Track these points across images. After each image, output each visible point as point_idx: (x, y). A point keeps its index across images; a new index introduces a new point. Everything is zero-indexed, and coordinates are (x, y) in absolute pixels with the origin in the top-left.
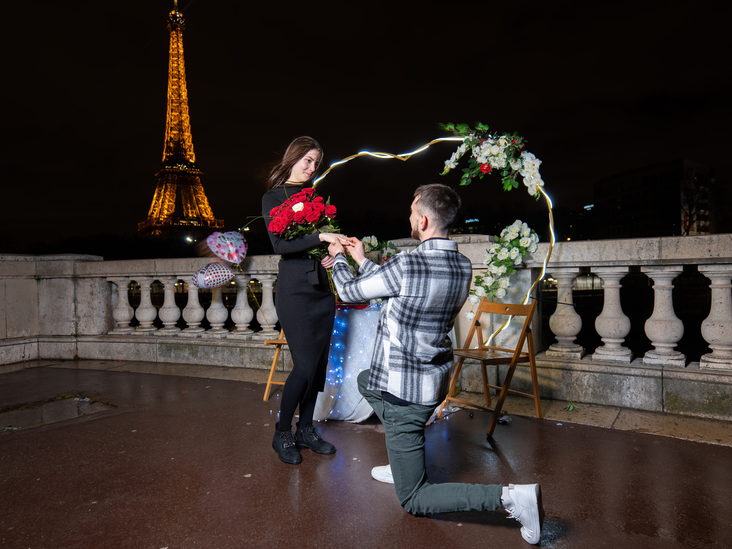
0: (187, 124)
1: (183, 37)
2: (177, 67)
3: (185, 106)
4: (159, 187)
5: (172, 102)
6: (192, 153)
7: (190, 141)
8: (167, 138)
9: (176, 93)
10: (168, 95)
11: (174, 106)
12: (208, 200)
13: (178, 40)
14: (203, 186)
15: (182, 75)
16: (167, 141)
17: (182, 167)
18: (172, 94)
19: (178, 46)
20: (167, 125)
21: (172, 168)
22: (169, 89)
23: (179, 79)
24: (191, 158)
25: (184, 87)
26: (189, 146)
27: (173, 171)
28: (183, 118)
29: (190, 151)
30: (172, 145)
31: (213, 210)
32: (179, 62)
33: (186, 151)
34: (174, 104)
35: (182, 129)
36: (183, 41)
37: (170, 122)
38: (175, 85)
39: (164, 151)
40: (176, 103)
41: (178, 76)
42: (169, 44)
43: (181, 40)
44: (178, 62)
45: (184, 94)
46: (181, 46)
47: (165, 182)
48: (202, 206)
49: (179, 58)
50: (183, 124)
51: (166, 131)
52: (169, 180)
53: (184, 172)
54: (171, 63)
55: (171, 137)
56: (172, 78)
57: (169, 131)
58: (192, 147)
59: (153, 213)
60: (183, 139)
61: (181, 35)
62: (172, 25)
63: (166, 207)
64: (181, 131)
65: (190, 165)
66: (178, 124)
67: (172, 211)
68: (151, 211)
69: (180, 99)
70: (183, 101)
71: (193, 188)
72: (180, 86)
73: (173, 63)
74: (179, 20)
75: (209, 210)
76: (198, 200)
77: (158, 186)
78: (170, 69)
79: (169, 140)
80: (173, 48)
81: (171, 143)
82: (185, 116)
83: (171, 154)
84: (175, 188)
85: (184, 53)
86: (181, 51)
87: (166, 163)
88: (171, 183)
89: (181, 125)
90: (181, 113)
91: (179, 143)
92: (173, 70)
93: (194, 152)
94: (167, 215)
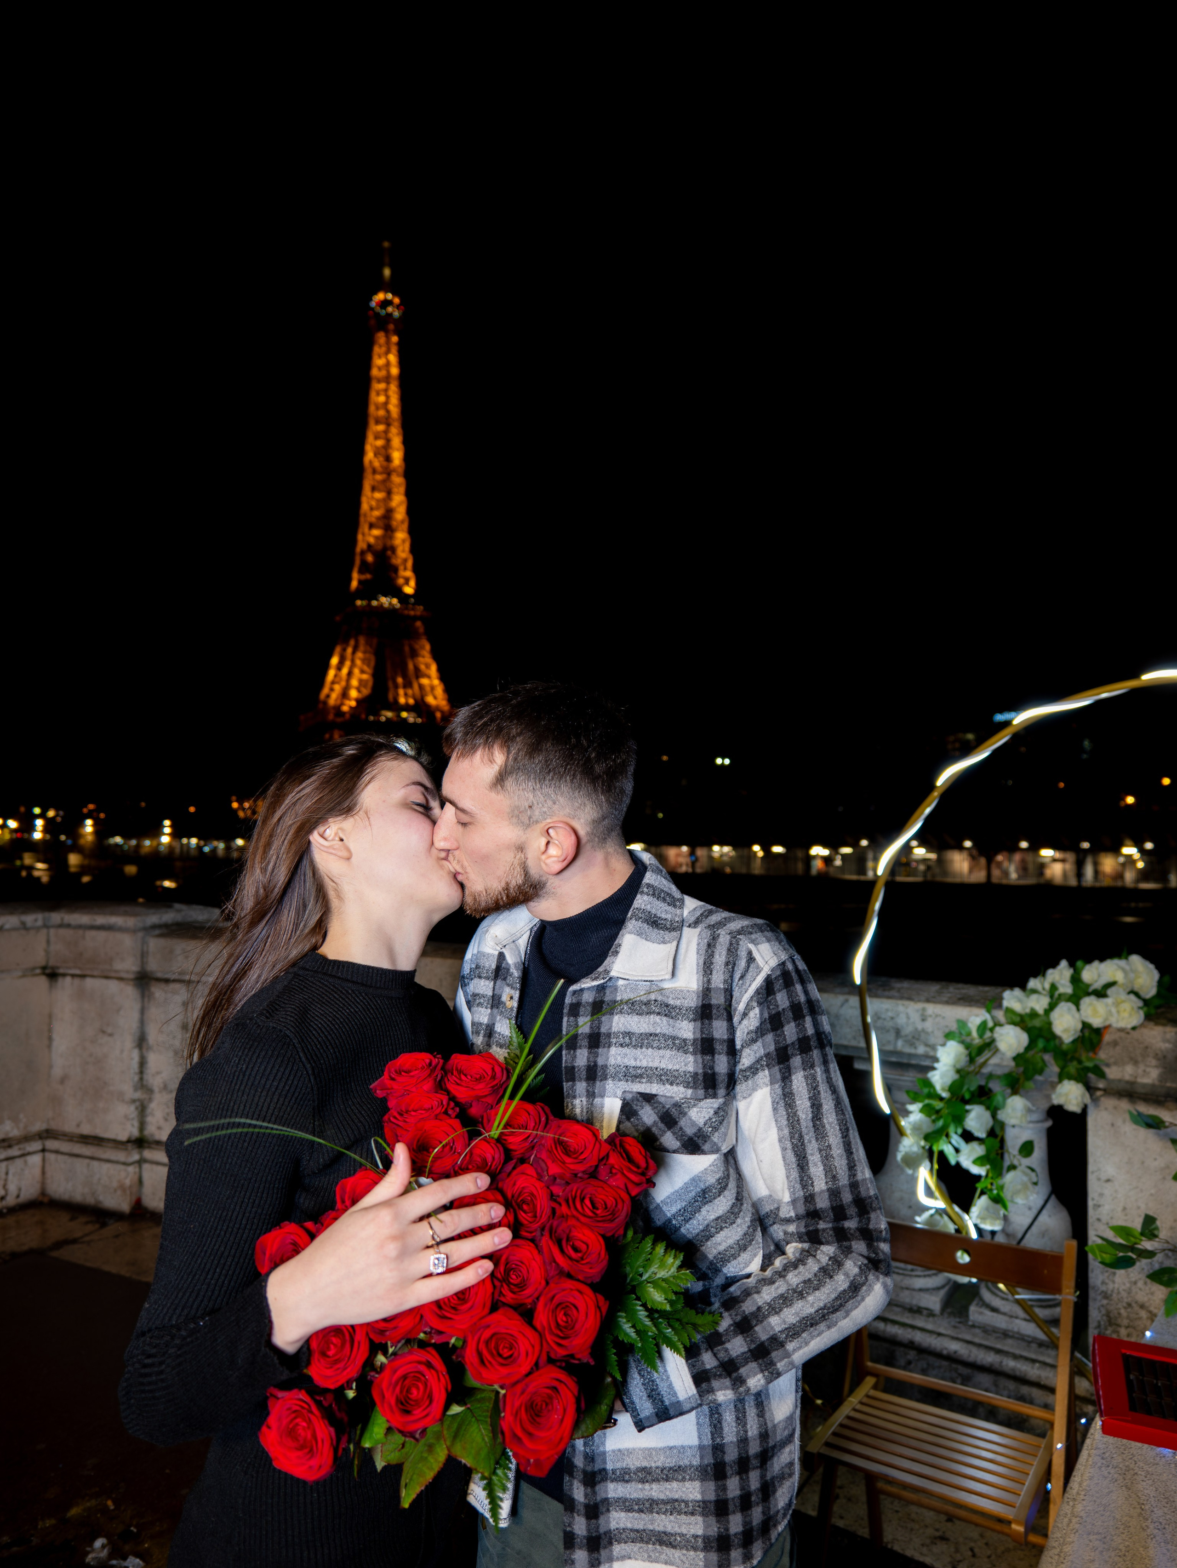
0: (400, 514)
1: (399, 344)
2: (386, 403)
3: (398, 481)
4: (344, 641)
5: (373, 473)
6: (409, 573)
7: (407, 550)
8: (361, 545)
9: (381, 454)
10: (366, 459)
11: (377, 480)
12: (439, 670)
13: (389, 350)
14: (428, 641)
15: (395, 417)
16: (362, 550)
17: (387, 602)
18: (374, 456)
19: (388, 361)
20: (362, 519)
21: (369, 604)
22: (368, 447)
23: (389, 425)
24: (406, 585)
25: (397, 441)
27: (371, 610)
28: (394, 504)
29: (405, 569)
30: (370, 558)
31: (447, 690)
32: (390, 393)
33: (396, 571)
34: (378, 477)
35: (392, 526)
36: (398, 352)
37: (368, 513)
38: (380, 438)
39: (356, 570)
40: (380, 473)
41: (387, 419)
42: (371, 358)
43: (394, 349)
45: (397, 456)
46: (394, 359)
47: (354, 633)
48: (425, 681)
49: (389, 384)
50: (394, 514)
51: (361, 531)
52: (362, 628)
53: (392, 612)
54: (373, 395)
55: (368, 543)
56: (376, 424)
57: (366, 531)
58: (410, 562)
59: (328, 696)
60: (393, 546)
61: (396, 339)
63: (354, 682)
64: (389, 529)
65: (404, 598)
66: (384, 517)
67: (366, 692)
68: (326, 691)
69: (388, 466)
70: (394, 470)
71: (409, 645)
72: (389, 441)
73: (377, 395)
74: (393, 310)
75: (439, 690)
76: (417, 670)
77: (340, 641)
78: (372, 408)
79: (365, 548)
80: (378, 366)
81: (369, 555)
82: (399, 501)
83: (368, 576)
84: (375, 646)
85: (399, 374)
86: (395, 371)
87: (359, 594)
88: (367, 635)
89: (390, 518)
90: (389, 494)
91: (384, 555)
92: (377, 409)
93: (414, 571)
94: (357, 700)
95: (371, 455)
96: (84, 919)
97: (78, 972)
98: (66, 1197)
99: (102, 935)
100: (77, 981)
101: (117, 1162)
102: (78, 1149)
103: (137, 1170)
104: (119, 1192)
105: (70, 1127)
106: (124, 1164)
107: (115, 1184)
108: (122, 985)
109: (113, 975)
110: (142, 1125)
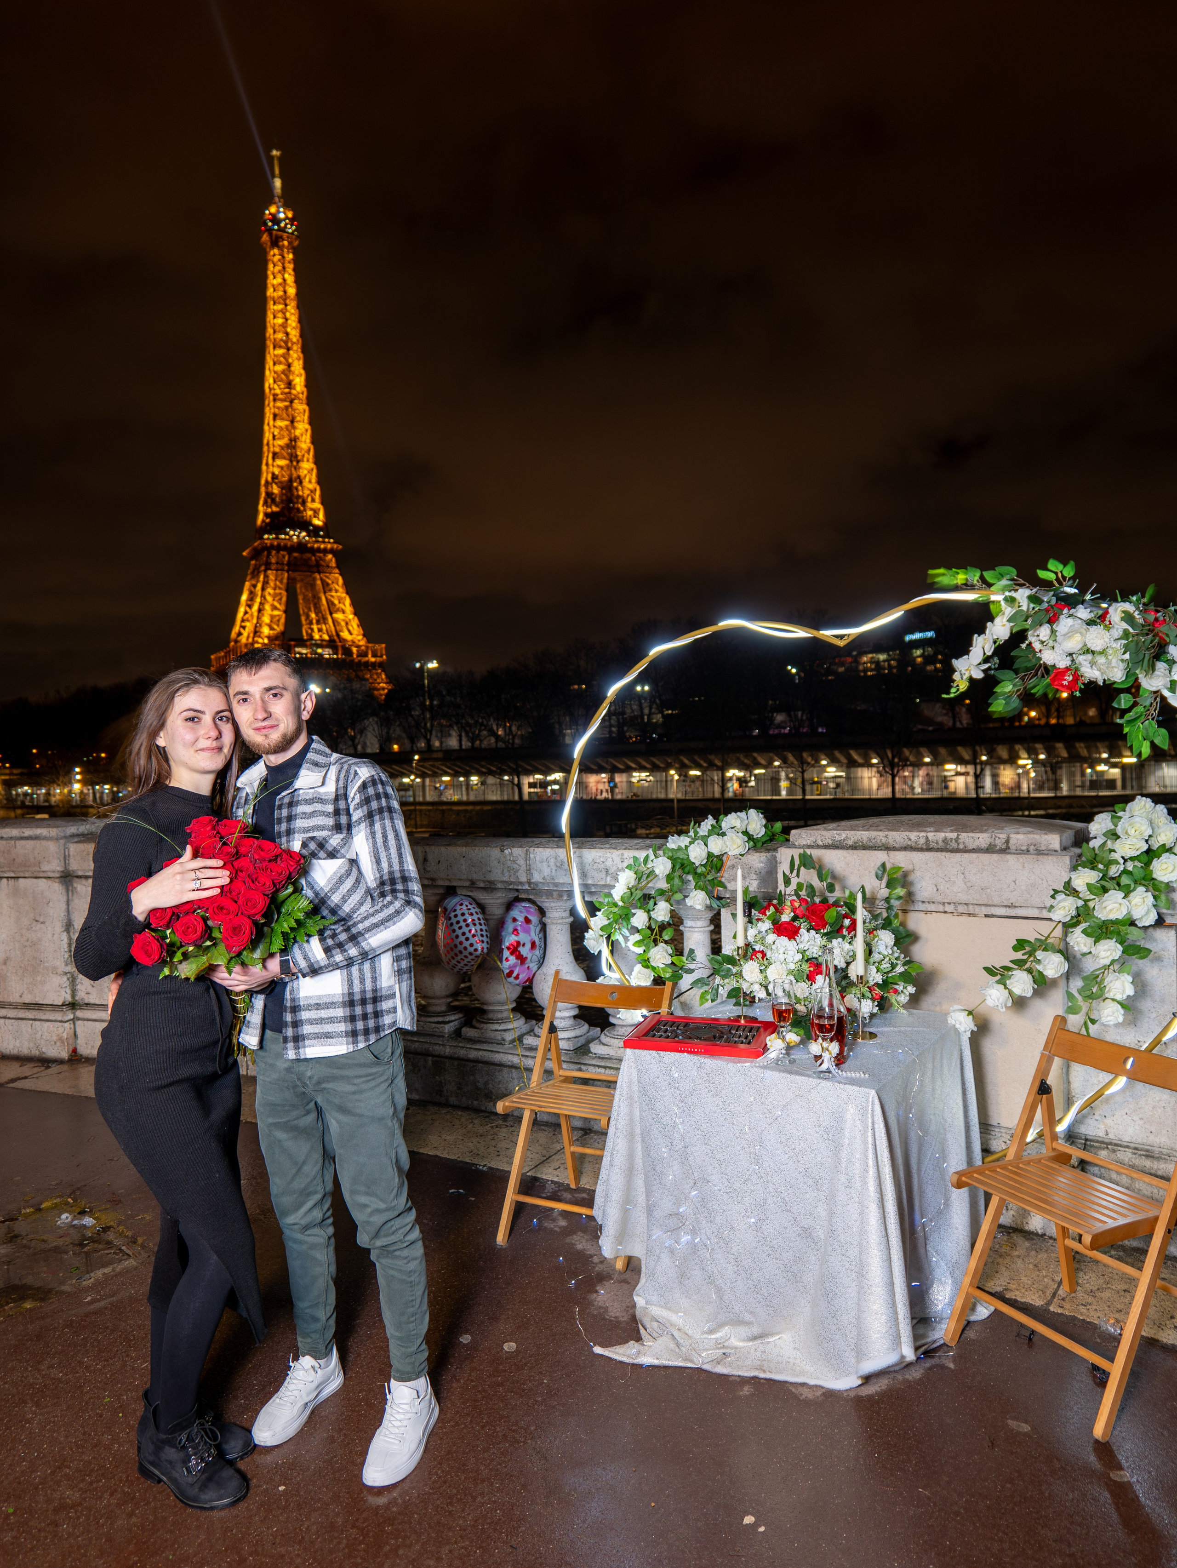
0: (305, 443)
1: (295, 261)
2: (284, 325)
3: (301, 408)
4: (253, 578)
5: (275, 400)
6: (317, 505)
7: (314, 481)
8: (265, 476)
9: (281, 380)
10: (267, 385)
11: (278, 408)
12: (353, 604)
13: (284, 268)
14: (341, 574)
15: (295, 340)
16: (267, 482)
17: (296, 535)
18: (275, 382)
19: (284, 280)
20: (265, 448)
21: (277, 538)
22: (267, 373)
23: (288, 349)
24: (315, 517)
25: (298, 366)
26: (312, 491)
27: (279, 545)
28: (298, 433)
29: (313, 500)
30: (276, 490)
31: (362, 624)
32: (288, 315)
33: (304, 503)
34: (280, 404)
35: (297, 456)
36: (294, 270)
37: (271, 442)
38: (280, 363)
39: (261, 502)
40: (282, 400)
41: (286, 342)
42: (266, 277)
43: (290, 267)
44: (284, 313)
45: (299, 382)
46: (290, 278)
47: (263, 568)
48: (339, 616)
49: (286, 305)
50: (299, 444)
51: (264, 462)
52: (271, 563)
53: (301, 547)
54: (270, 316)
55: (273, 474)
56: (274, 348)
57: (270, 461)
58: (318, 493)
59: (240, 634)
60: (299, 477)
61: (291, 256)
62: (270, 235)
63: (266, 619)
64: (294, 459)
65: (314, 532)
66: (288, 446)
67: (279, 628)
68: (236, 629)
69: (290, 393)
70: (296, 397)
71: (322, 580)
72: (289, 365)
73: (275, 317)
74: (286, 224)
75: (355, 623)
76: (330, 604)
77: (249, 577)
78: (270, 331)
79: (269, 479)
80: (273, 286)
81: (275, 486)
82: (303, 428)
83: (275, 509)
84: (285, 581)
85: (297, 294)
86: (292, 291)
87: (267, 528)
88: (277, 570)
89: (294, 447)
90: (292, 422)
91: (290, 487)
92: (275, 332)
93: (322, 503)
94: (268, 637)
95: (271, 381)
96: (15, 832)
97: (12, 875)
98: (15, 1052)
99: (31, 843)
100: (11, 882)
101: (55, 1021)
102: (22, 1014)
103: (72, 1026)
104: (58, 1044)
105: (14, 998)
106: (61, 1021)
107: (55, 1038)
108: (50, 882)
109: (41, 875)
110: (74, 993)
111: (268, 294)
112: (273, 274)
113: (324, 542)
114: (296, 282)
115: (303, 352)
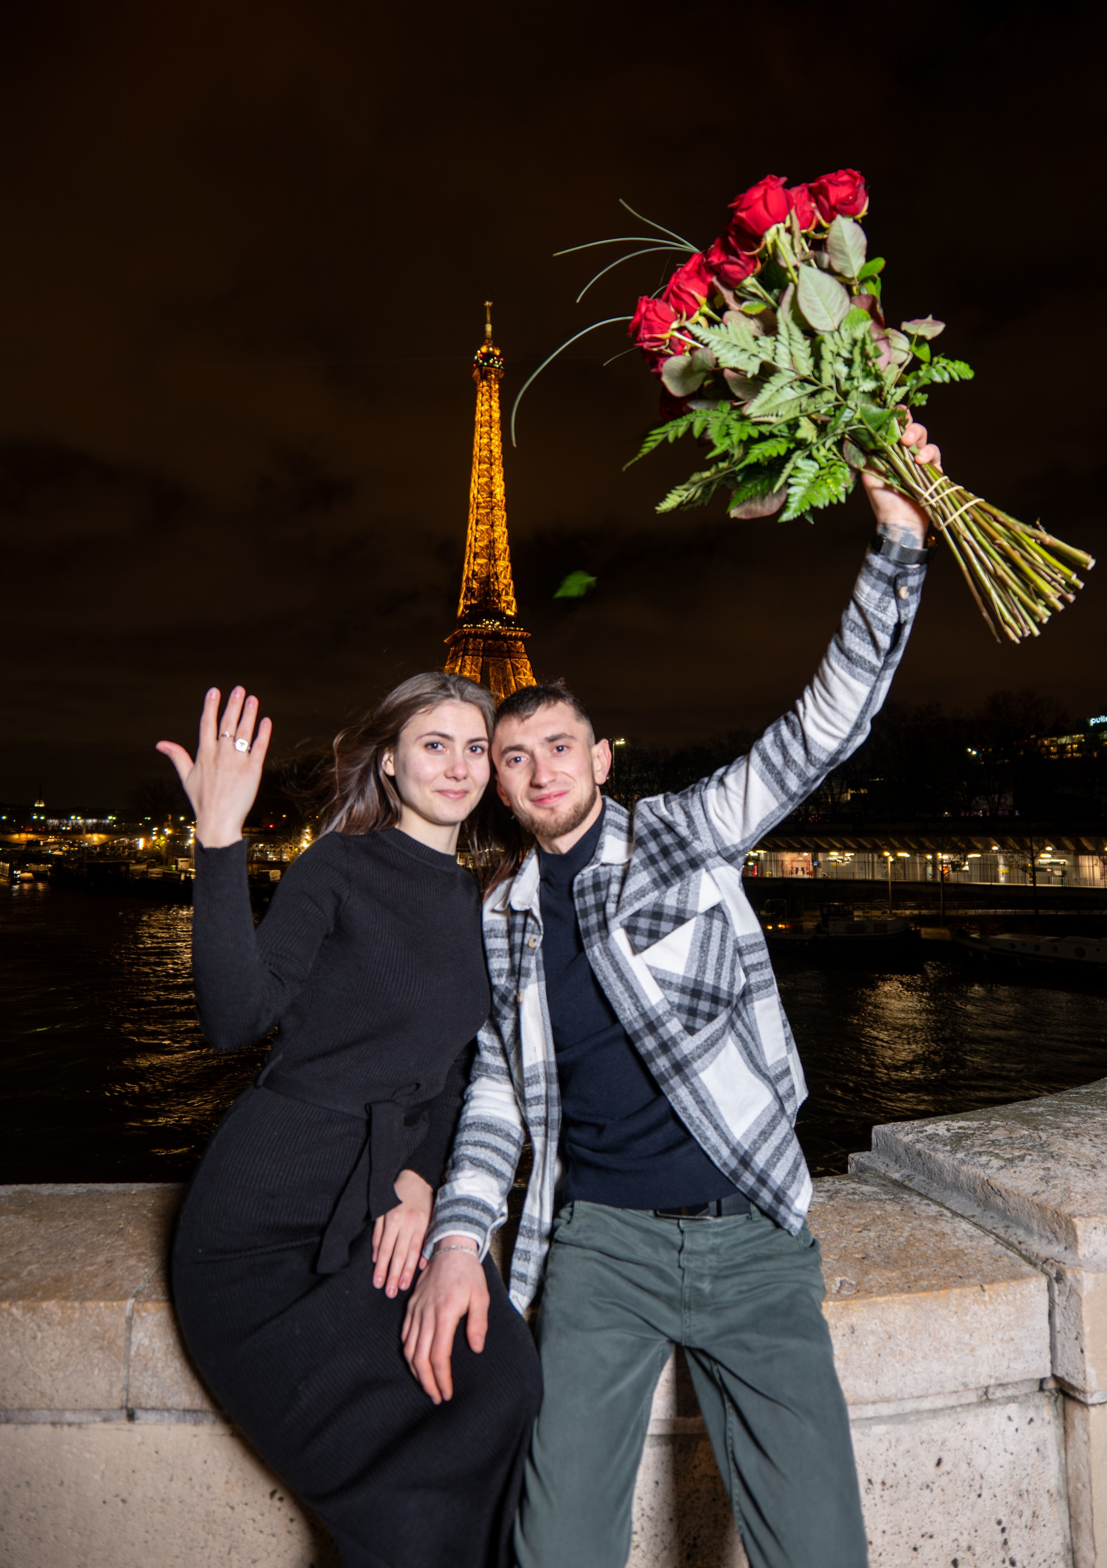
0: (502, 544)
1: (500, 390)
2: (488, 445)
3: (500, 514)
4: (451, 662)
5: (478, 508)
6: (510, 598)
7: (508, 577)
8: (467, 573)
9: (484, 491)
10: (471, 495)
11: (481, 514)
13: (491, 397)
14: (529, 659)
15: (497, 456)
16: (468, 578)
17: (491, 625)
18: (478, 492)
19: (491, 406)
20: (468, 549)
21: (474, 627)
22: (473, 484)
23: (491, 464)
24: (508, 608)
25: (499, 479)
26: (506, 586)
27: (476, 633)
28: (496, 535)
29: (507, 594)
30: (475, 585)
32: (492, 435)
33: (499, 596)
34: (482, 511)
35: (495, 555)
36: (499, 398)
37: (473, 544)
38: (484, 476)
39: (462, 596)
40: (484, 508)
41: (489, 459)
42: (475, 405)
43: (496, 396)
44: (489, 434)
45: (499, 492)
46: (495, 405)
47: (461, 653)
49: (491, 427)
50: (497, 545)
51: (466, 561)
52: (468, 649)
53: (496, 635)
54: (477, 437)
55: (474, 571)
56: (479, 463)
57: (472, 560)
58: (512, 587)
60: (496, 573)
61: (497, 386)
62: (481, 370)
64: (492, 558)
65: (507, 621)
66: (487, 546)
69: (491, 501)
70: (496, 505)
71: (511, 663)
72: (492, 478)
73: (481, 438)
74: (494, 361)
77: (448, 662)
78: (476, 449)
79: (470, 576)
80: (481, 412)
81: (474, 582)
82: (501, 532)
83: (473, 602)
84: (480, 665)
85: (500, 418)
86: (496, 415)
87: (466, 619)
88: (473, 655)
89: (493, 548)
90: (492, 526)
91: (487, 581)
92: (480, 450)
93: (515, 597)
95: (476, 492)
111: (476, 419)
112: (481, 402)
113: (515, 630)
114: (500, 408)
115: (503, 466)
